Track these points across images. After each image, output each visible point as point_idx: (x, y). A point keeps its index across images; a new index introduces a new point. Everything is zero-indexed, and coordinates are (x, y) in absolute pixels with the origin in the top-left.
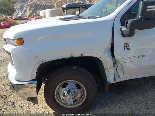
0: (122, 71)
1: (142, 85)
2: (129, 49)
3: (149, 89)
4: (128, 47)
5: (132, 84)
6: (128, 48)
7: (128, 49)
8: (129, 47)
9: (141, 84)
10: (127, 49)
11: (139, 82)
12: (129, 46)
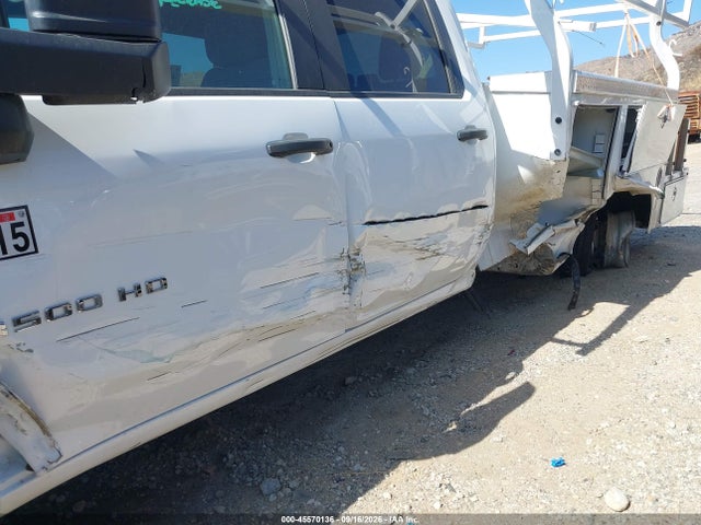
0: (27, 417)
1: (230, 456)
2: (31, 248)
3: (264, 466)
4: (15, 236)
5: (178, 472)
6: (20, 242)
7: (16, 247)
8: (23, 235)
9: (226, 456)
10: (11, 251)
11: (218, 447)
12: (25, 230)
